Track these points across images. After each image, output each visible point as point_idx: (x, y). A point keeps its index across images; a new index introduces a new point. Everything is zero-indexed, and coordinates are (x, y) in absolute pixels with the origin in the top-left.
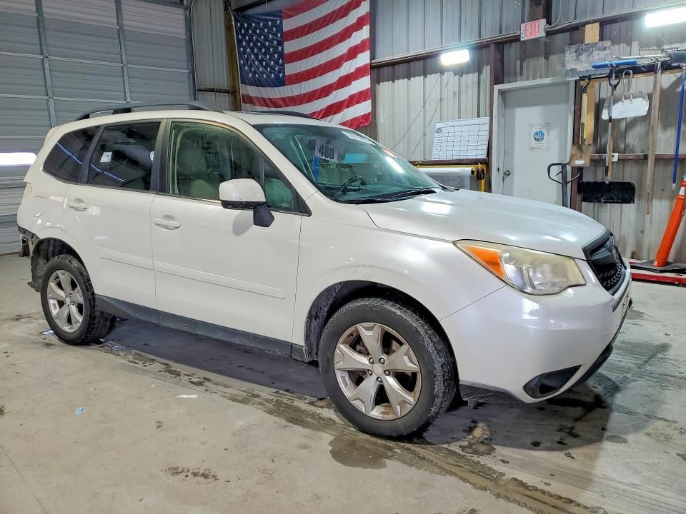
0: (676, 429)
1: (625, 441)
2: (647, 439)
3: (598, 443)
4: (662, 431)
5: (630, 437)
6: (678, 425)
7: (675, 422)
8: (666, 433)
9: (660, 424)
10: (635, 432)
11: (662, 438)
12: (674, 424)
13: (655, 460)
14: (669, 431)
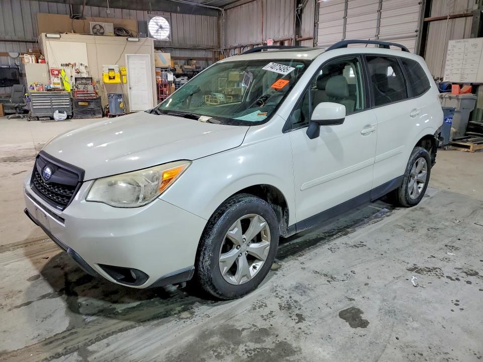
0: (6, 305)
1: (29, 280)
2: (19, 288)
3: (41, 270)
4: (13, 299)
5: (29, 284)
6: (6, 309)
7: (10, 310)
8: (10, 300)
9: (19, 302)
10: (29, 288)
11: (11, 294)
12: (10, 307)
13: (5, 280)
14: (8, 301)
